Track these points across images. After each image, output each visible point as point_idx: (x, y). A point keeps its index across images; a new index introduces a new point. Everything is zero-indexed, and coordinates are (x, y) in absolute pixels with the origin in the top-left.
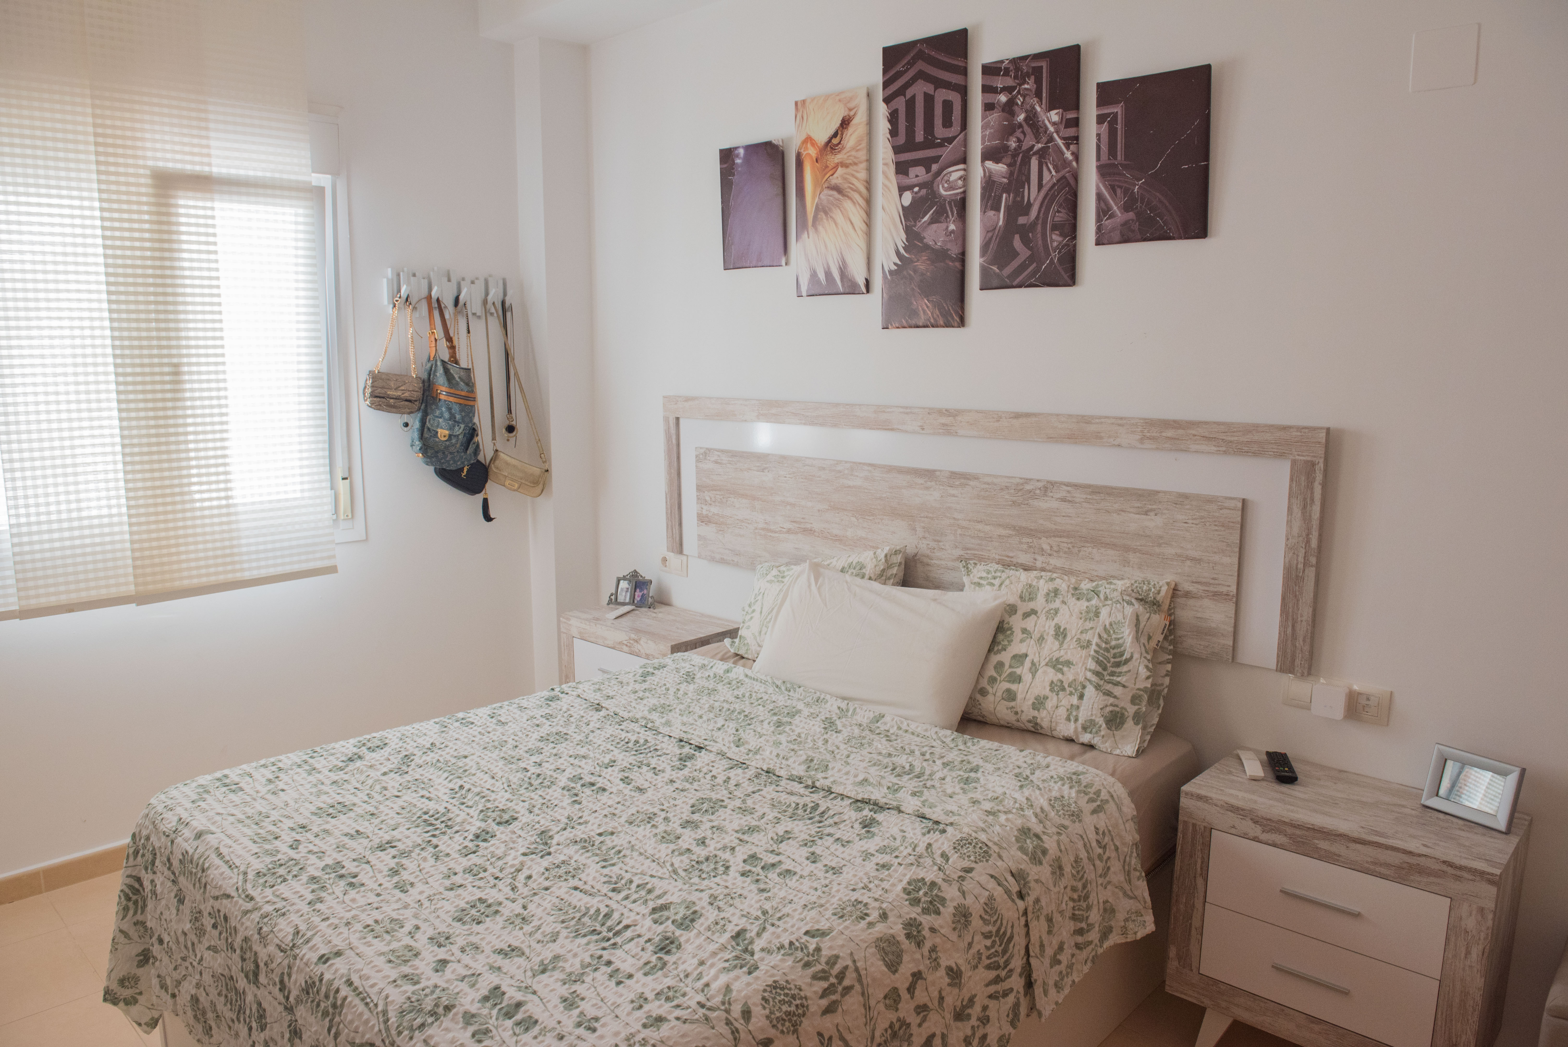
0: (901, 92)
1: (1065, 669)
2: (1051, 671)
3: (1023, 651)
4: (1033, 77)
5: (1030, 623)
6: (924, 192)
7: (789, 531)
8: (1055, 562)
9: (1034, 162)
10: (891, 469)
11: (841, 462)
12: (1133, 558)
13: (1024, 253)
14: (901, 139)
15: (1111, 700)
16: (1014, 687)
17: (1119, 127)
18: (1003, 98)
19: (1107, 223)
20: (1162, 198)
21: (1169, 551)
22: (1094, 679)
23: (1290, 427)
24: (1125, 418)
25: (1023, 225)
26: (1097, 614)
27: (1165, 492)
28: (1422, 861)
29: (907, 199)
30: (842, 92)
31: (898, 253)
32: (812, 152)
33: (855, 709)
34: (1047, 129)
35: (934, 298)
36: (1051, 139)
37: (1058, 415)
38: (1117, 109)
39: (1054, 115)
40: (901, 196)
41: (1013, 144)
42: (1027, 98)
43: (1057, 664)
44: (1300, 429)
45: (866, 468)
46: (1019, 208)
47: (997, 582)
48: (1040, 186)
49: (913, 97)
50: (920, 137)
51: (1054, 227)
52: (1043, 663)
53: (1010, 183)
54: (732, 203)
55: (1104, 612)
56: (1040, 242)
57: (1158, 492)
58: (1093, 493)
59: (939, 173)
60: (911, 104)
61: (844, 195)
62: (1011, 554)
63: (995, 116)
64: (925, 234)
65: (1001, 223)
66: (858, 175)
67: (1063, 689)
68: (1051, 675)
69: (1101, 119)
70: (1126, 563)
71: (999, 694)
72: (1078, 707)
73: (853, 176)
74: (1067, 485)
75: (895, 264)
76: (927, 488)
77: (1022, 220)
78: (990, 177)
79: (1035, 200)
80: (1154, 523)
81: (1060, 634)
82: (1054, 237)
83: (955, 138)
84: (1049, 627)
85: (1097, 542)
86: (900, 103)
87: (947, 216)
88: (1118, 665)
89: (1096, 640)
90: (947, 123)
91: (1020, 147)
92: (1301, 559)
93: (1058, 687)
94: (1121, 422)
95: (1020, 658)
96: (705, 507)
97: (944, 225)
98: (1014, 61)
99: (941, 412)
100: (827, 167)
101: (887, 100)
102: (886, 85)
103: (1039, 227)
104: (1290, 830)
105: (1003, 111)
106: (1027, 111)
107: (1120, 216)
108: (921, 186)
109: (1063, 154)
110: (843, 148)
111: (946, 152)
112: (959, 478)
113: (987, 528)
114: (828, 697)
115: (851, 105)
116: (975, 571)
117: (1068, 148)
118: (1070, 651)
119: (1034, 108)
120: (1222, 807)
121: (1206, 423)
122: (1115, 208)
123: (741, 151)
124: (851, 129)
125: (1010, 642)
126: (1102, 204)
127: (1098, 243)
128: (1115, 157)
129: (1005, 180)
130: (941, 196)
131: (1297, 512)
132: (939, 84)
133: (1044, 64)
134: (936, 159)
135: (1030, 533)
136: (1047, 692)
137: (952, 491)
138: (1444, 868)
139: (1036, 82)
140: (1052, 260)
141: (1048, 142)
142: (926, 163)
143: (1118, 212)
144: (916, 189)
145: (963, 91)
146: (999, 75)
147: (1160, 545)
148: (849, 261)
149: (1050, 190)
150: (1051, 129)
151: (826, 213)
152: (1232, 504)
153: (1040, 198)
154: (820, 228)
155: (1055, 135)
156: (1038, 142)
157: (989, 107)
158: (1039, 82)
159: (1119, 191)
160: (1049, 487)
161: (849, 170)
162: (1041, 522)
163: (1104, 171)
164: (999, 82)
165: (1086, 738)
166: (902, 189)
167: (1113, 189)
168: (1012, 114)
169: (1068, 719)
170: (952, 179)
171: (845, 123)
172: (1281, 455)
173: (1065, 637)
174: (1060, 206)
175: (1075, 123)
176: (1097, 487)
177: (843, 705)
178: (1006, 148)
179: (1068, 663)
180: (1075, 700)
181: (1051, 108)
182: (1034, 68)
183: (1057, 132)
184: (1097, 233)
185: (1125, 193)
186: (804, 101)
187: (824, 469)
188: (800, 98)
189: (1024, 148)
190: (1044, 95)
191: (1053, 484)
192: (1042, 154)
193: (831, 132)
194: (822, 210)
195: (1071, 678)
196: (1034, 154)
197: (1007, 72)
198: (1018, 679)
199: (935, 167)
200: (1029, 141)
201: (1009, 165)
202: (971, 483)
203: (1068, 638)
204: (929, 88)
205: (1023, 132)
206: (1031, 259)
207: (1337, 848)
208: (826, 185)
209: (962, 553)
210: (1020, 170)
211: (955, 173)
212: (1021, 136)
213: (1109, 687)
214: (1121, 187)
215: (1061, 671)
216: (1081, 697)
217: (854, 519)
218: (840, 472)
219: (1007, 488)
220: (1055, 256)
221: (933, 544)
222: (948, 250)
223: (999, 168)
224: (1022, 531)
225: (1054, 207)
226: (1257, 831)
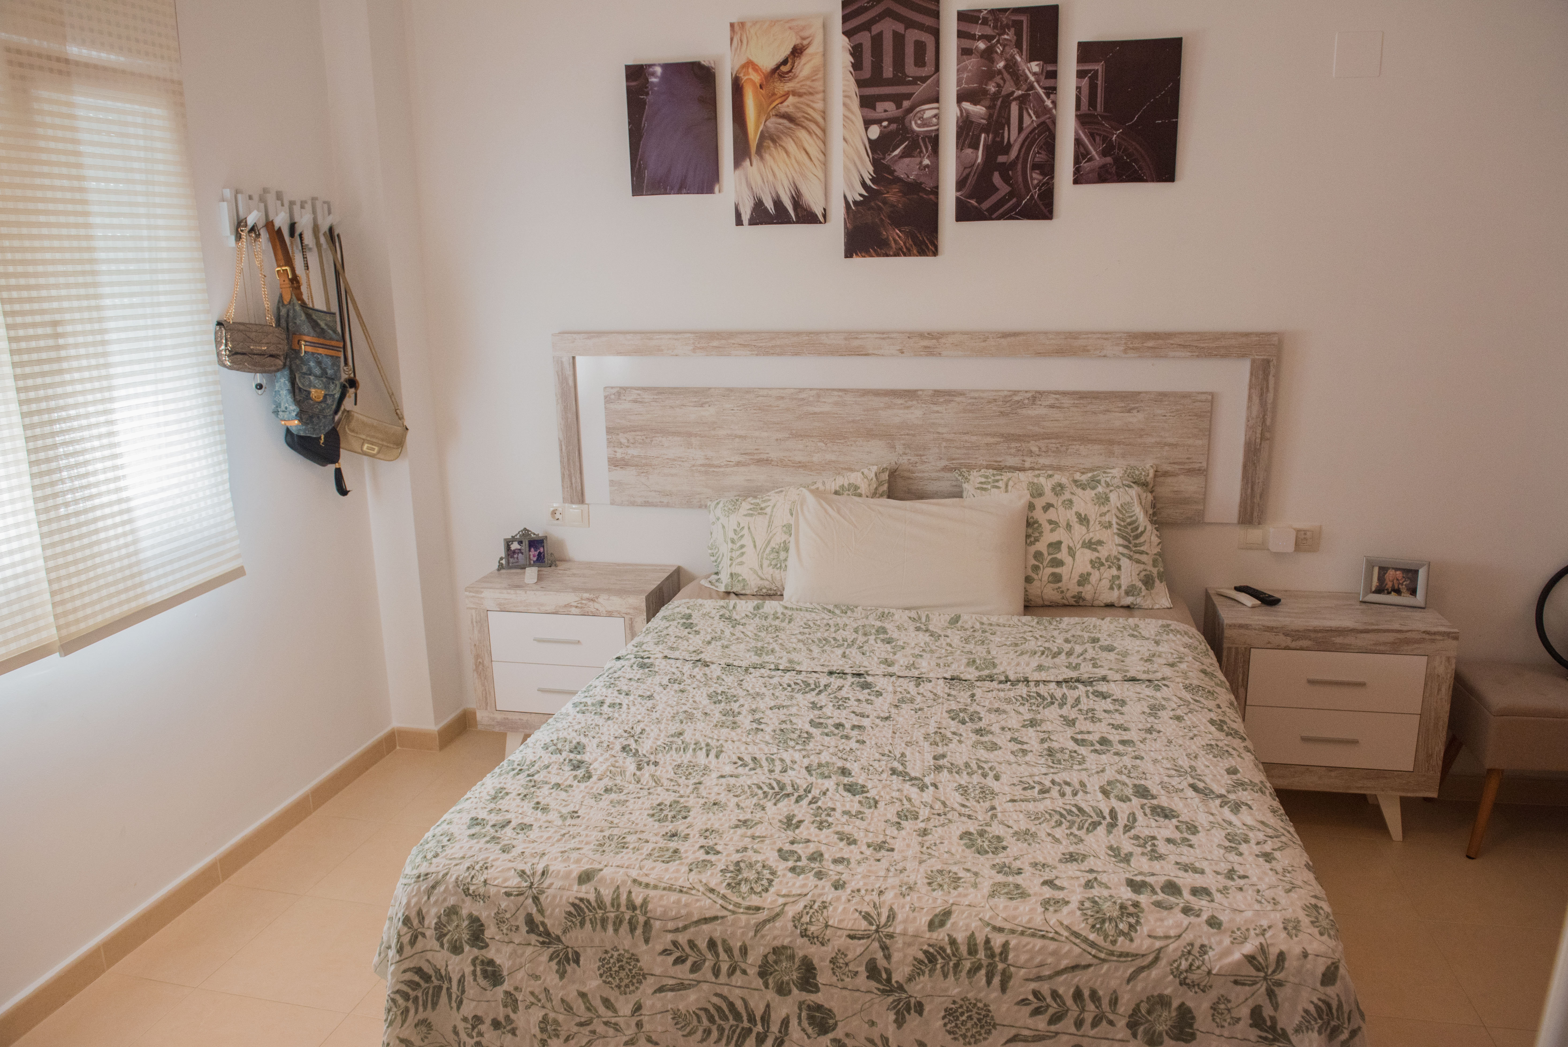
0: (866, 27)
1: (1099, 548)
2: (1087, 551)
3: (1057, 539)
4: (1013, 30)
5: (1052, 514)
6: (894, 126)
7: (738, 464)
8: (1043, 461)
9: (1014, 108)
10: (865, 393)
11: (804, 389)
12: (1117, 449)
13: (1004, 189)
14: (867, 73)
15: (1142, 566)
16: (1057, 570)
17: (1099, 83)
18: (982, 45)
19: (1086, 165)
20: (1138, 147)
21: (1150, 440)
22: (1125, 551)
23: (1251, 334)
24: (1110, 333)
25: (1004, 164)
26: (1107, 499)
27: (1146, 393)
28: (1408, 635)
29: (875, 132)
30: (792, 20)
31: (864, 184)
32: (756, 78)
33: (927, 616)
34: (1027, 78)
35: (907, 229)
36: (1032, 87)
37: (1046, 333)
38: (1099, 67)
39: (1035, 66)
40: (866, 129)
41: (992, 88)
42: (1007, 48)
43: (1090, 545)
44: (1258, 334)
45: (836, 393)
46: (997, 148)
47: (1001, 484)
48: (1021, 129)
49: (880, 35)
50: (888, 72)
51: (1035, 167)
52: (1079, 546)
53: (989, 124)
54: (645, 123)
55: (1113, 497)
56: (1020, 179)
57: (1140, 393)
58: (1081, 398)
59: (910, 110)
60: (877, 41)
61: (797, 124)
62: (999, 459)
63: (972, 62)
64: (896, 168)
65: (979, 160)
66: (814, 105)
67: (1103, 565)
68: (1089, 555)
69: (1081, 74)
70: (1111, 454)
71: (1045, 578)
72: (1118, 577)
73: (808, 105)
74: (1057, 393)
75: (861, 195)
76: (908, 407)
77: (1001, 159)
78: (968, 116)
79: (1015, 141)
80: (1136, 419)
81: (1083, 520)
82: (1034, 175)
83: (927, 78)
84: (1071, 515)
85: (1084, 439)
86: (865, 38)
87: (921, 152)
88: (1137, 537)
89: (1114, 521)
90: (920, 61)
91: (999, 92)
92: (1258, 435)
93: (1097, 564)
94: (1106, 335)
95: (1056, 546)
96: (619, 451)
97: (918, 160)
98: (992, 12)
99: (922, 335)
100: (774, 94)
101: (847, 33)
102: (845, 19)
103: (1019, 166)
104: (1313, 635)
105: (982, 57)
106: (1006, 60)
107: (1098, 160)
108: (891, 121)
109: (1043, 102)
110: (795, 77)
111: (919, 90)
112: (947, 395)
113: (974, 438)
114: (892, 611)
115: (805, 34)
116: (971, 477)
117: (1048, 97)
118: (1097, 533)
119: (1013, 57)
120: (1260, 629)
121: (1181, 334)
122: (1094, 153)
123: (659, 70)
124: (804, 59)
125: (1041, 533)
126: (1082, 150)
127: (1076, 182)
128: (1095, 108)
129: (984, 121)
130: (913, 131)
131: (1256, 400)
132: (910, 24)
133: (1024, 18)
134: (908, 96)
135: (1018, 438)
136: (1089, 568)
137: (936, 408)
138: (1424, 636)
139: (1016, 34)
140: (1032, 196)
141: (1028, 90)
142: (898, 99)
143: (1096, 157)
144: (885, 124)
145: (936, 33)
146: (977, 23)
147: (1141, 436)
148: (804, 190)
149: (1031, 133)
150: (1032, 78)
151: (774, 141)
152: (1204, 397)
153: (1020, 140)
154: (767, 156)
155: (1036, 84)
156: (1018, 89)
157: (965, 52)
158: (1019, 34)
159: (1098, 138)
160: (1036, 397)
161: (802, 99)
162: (1030, 427)
163: (1083, 119)
164: (978, 30)
165: (1128, 600)
166: (868, 123)
167: (1092, 136)
168: (992, 61)
169: (1111, 588)
170: (925, 116)
171: (797, 52)
172: (1243, 356)
173: (1088, 522)
174: (1041, 148)
175: (1053, 75)
176: (1084, 393)
177: (913, 614)
178: (985, 92)
179: (1100, 543)
180: (1114, 571)
181: (1031, 59)
182: (1014, 21)
183: (1038, 82)
184: (1075, 174)
185: (1104, 141)
186: (742, 24)
187: (783, 398)
188: (734, 20)
189: (1004, 93)
190: (1025, 47)
191: (1041, 393)
192: (1023, 101)
193: (780, 58)
194: (769, 139)
195: (1106, 554)
196: (1015, 99)
197: (985, 22)
198: (1059, 563)
199: (906, 104)
200: (1009, 87)
201: (987, 108)
202: (957, 399)
203: (1092, 523)
204: (900, 28)
205: (1003, 79)
206: (1011, 195)
207: (1350, 640)
208: (774, 112)
209: (947, 463)
210: (999, 112)
211: (929, 111)
212: (1001, 82)
213: (1137, 556)
214: (1100, 135)
215: (1095, 550)
216: (1119, 568)
217: (821, 444)
218: (803, 399)
219: (995, 400)
220: (1036, 193)
221: (914, 459)
222: (921, 183)
223: (978, 110)
224: (1009, 438)
225: (1035, 149)
226: (1288, 641)
